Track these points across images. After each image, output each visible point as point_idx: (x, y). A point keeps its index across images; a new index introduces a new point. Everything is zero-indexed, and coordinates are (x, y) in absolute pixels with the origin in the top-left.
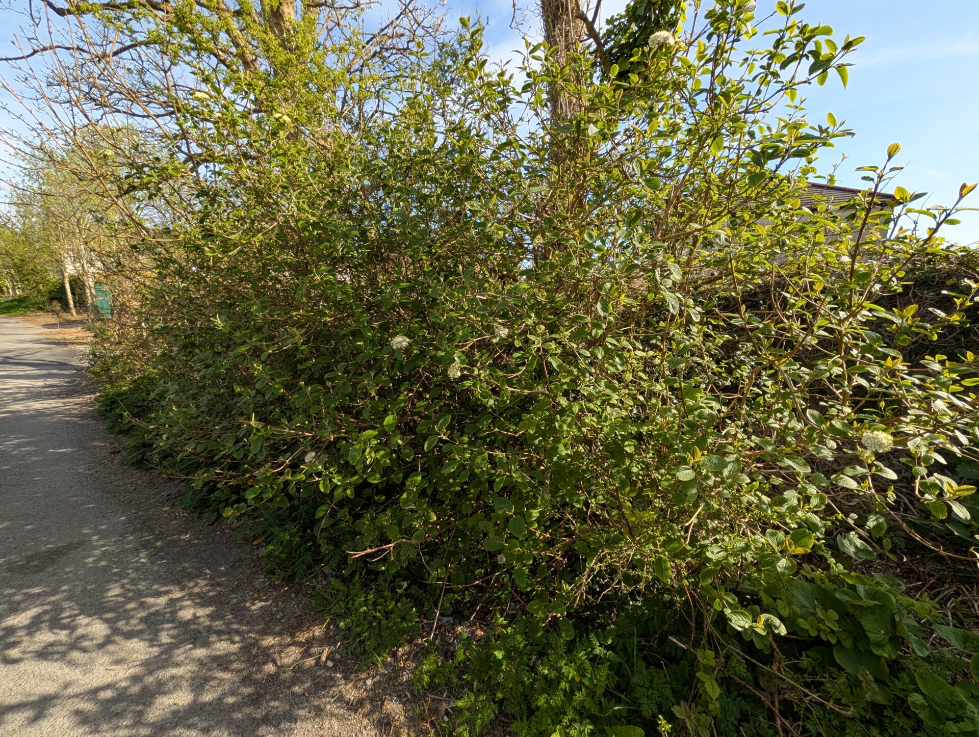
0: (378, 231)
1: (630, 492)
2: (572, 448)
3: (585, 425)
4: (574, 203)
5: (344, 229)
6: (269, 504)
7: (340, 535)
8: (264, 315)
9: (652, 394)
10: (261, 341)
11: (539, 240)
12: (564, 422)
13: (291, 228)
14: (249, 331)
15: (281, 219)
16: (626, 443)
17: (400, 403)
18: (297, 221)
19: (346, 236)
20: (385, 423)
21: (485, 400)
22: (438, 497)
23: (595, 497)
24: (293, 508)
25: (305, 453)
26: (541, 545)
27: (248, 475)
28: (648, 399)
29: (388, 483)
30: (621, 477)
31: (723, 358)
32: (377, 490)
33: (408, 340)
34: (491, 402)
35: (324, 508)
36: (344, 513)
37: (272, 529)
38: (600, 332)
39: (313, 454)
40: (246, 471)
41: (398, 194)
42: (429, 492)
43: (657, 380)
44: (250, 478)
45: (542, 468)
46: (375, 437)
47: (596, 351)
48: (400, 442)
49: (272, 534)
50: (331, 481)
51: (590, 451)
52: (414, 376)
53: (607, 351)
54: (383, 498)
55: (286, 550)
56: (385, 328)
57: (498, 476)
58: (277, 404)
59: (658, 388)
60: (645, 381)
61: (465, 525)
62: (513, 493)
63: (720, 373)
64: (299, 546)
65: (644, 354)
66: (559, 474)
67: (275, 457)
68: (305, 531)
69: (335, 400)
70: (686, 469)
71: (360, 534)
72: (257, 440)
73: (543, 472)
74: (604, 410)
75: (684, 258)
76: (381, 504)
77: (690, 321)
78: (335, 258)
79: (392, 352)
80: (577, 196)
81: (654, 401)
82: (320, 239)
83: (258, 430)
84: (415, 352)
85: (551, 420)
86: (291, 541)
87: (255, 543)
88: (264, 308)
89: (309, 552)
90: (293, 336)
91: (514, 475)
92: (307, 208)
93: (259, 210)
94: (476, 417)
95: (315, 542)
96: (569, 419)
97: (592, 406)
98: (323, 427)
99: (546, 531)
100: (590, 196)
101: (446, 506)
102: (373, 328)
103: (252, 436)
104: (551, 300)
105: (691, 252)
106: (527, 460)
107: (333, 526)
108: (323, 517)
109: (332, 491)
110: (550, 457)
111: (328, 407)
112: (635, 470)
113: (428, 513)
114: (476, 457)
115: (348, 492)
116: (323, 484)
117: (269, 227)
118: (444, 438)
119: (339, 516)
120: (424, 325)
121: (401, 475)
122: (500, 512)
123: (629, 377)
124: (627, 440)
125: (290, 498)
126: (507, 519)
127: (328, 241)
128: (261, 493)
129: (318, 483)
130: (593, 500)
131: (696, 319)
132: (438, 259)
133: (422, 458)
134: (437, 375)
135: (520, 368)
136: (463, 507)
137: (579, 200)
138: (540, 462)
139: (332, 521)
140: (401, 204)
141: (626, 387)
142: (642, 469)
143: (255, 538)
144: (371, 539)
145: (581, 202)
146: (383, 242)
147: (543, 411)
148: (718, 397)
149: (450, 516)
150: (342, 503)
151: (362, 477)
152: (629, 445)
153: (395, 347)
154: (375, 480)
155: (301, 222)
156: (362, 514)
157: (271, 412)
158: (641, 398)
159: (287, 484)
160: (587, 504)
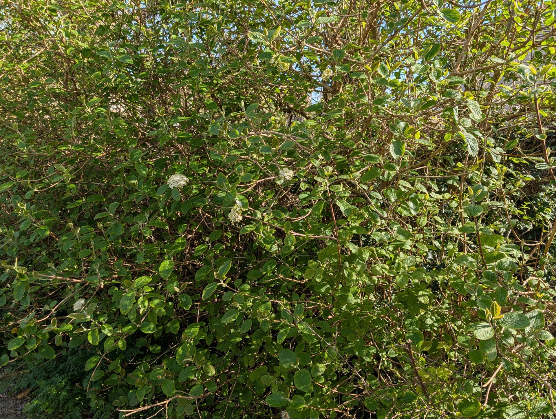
0: (155, 59)
1: (423, 346)
2: (363, 296)
3: (376, 273)
4: (366, 33)
5: (118, 57)
6: (35, 355)
7: (111, 389)
8: (29, 150)
9: (448, 238)
10: (26, 177)
11: (329, 72)
12: (353, 269)
13: (59, 54)
14: (12, 167)
15: (48, 44)
16: (420, 293)
17: (178, 246)
18: (66, 48)
19: (119, 64)
20: (161, 269)
21: (268, 246)
22: (218, 348)
23: (386, 350)
24: (61, 359)
25: (73, 300)
26: (329, 401)
27: (11, 324)
28: (445, 243)
29: (164, 332)
30: (414, 330)
31: (525, 199)
32: (153, 340)
33: (186, 179)
34: (275, 248)
35: (94, 359)
36: (116, 365)
37: (38, 383)
38: (393, 173)
39: (82, 301)
40: (9, 319)
41: (177, 20)
42: (209, 343)
43: (453, 224)
44: (14, 326)
45: (330, 317)
46: (149, 285)
47: (389, 193)
48: (177, 290)
49: (38, 387)
50: (100, 331)
51: (382, 299)
52: (194, 217)
53: (400, 194)
54: (159, 348)
55: (53, 405)
56: (161, 165)
57: (283, 327)
58: (44, 246)
59: (455, 232)
60: (440, 224)
61: (246, 379)
62: (300, 344)
63: (522, 216)
64: (66, 401)
65: (440, 197)
66: (349, 325)
67: (41, 304)
68: (73, 384)
69: (107, 243)
70: (485, 326)
71: (133, 387)
72: (21, 286)
73: (331, 322)
74: (397, 255)
75: (484, 94)
76: (157, 355)
77: (490, 162)
78: (107, 88)
79: (169, 192)
80: (370, 25)
81: (450, 246)
82: (91, 67)
83: (21, 276)
84: (194, 191)
85: (340, 267)
86: (58, 395)
87: (20, 396)
88: (29, 142)
89: (77, 408)
90: (61, 173)
91: (299, 326)
92: (77, 34)
93: (25, 34)
94: (259, 262)
95: (84, 396)
96: (359, 267)
97: (383, 252)
98: (93, 273)
99: (333, 386)
100: (383, 25)
101: (227, 358)
102: (148, 166)
103: (15, 281)
104: (341, 137)
105: (492, 87)
106: (313, 309)
107: (104, 379)
108: (93, 369)
109: (102, 343)
110: (339, 306)
111: (99, 251)
112: (429, 322)
113: (206, 365)
114: (258, 306)
115: (120, 344)
116: (92, 335)
117: (36, 53)
118: (224, 285)
119: (111, 368)
120: (205, 162)
121: (178, 325)
122: (285, 366)
123: (423, 221)
124: (421, 290)
125: (57, 349)
126: (292, 373)
127: (100, 69)
128: (25, 343)
129: (86, 333)
130: (384, 354)
131: (497, 160)
132: (220, 91)
133: (201, 306)
134: (218, 217)
135: (306, 210)
136: (245, 359)
137: (372, 29)
138: (328, 312)
139: (102, 374)
140: (180, 31)
141: (421, 231)
142: (437, 321)
143: (19, 391)
144: (144, 393)
145: (374, 31)
146: (160, 71)
147: (330, 258)
148: (519, 244)
149: (231, 368)
150: (114, 354)
151: (134, 327)
152: (423, 295)
153: (171, 187)
154: (150, 329)
155: (71, 49)
156: (136, 366)
157: (37, 255)
158: (436, 243)
159: (52, 334)
160: (378, 358)
